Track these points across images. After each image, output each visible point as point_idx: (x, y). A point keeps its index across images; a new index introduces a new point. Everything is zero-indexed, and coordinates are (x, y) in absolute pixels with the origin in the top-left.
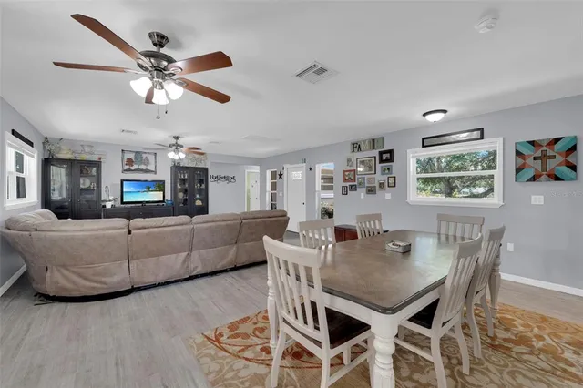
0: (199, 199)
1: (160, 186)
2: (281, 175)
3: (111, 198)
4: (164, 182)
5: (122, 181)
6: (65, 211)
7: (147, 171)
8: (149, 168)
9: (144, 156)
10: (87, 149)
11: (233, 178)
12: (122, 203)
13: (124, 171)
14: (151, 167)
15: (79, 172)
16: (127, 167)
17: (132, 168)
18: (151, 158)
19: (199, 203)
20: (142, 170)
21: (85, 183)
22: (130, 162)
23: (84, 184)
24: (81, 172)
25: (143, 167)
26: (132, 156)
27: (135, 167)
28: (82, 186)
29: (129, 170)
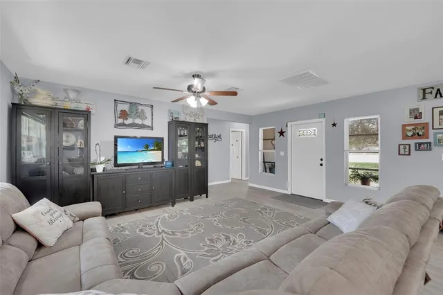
0: (198, 159)
1: (158, 144)
2: (282, 133)
3: (102, 159)
4: (162, 139)
5: (116, 138)
6: (41, 178)
7: (142, 127)
8: (145, 122)
9: (140, 108)
10: (72, 95)
11: (220, 136)
12: (116, 165)
13: (117, 126)
14: (148, 123)
15: (61, 125)
16: (120, 121)
17: (127, 122)
18: (147, 111)
19: (198, 164)
20: (136, 125)
21: (70, 139)
22: (124, 115)
23: (67, 142)
24: (65, 125)
25: (138, 121)
26: (126, 107)
27: (130, 121)
28: (64, 144)
29: (123, 125)
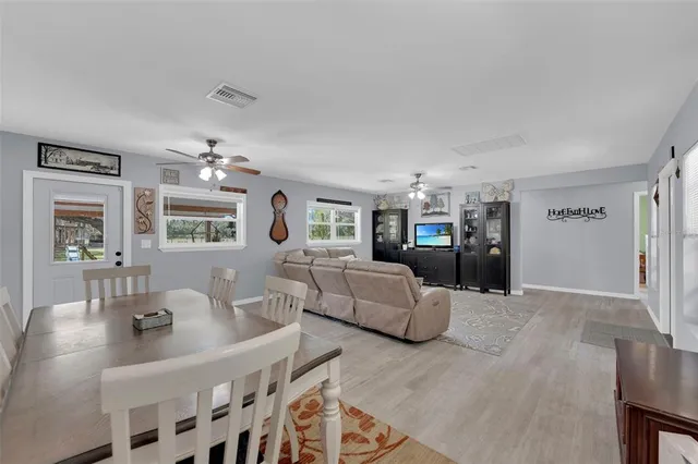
0: (495, 247)
1: (449, 227)
4: (453, 224)
5: (416, 226)
7: (441, 213)
8: (443, 210)
9: (439, 197)
11: (600, 211)
12: (416, 246)
13: (422, 215)
14: (445, 210)
16: (424, 211)
17: (429, 212)
18: (446, 199)
19: (495, 251)
20: (436, 213)
22: (427, 206)
25: (438, 210)
26: (429, 199)
27: (431, 211)
29: (426, 214)
